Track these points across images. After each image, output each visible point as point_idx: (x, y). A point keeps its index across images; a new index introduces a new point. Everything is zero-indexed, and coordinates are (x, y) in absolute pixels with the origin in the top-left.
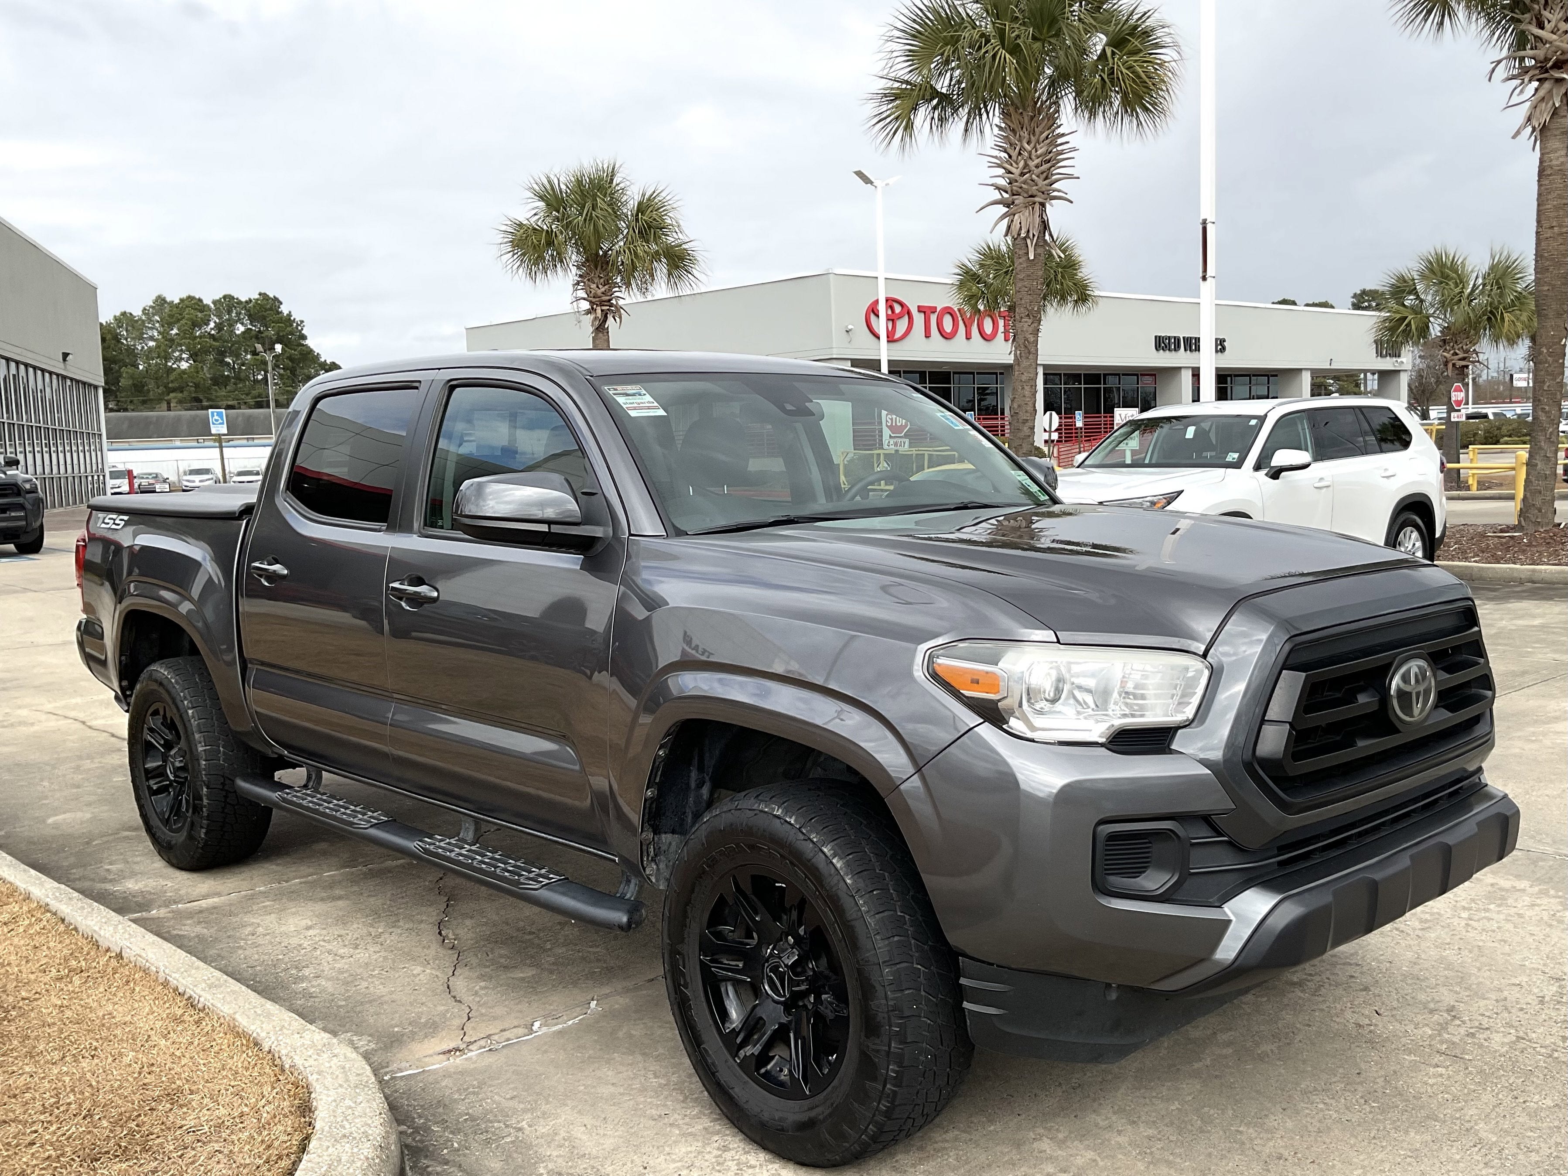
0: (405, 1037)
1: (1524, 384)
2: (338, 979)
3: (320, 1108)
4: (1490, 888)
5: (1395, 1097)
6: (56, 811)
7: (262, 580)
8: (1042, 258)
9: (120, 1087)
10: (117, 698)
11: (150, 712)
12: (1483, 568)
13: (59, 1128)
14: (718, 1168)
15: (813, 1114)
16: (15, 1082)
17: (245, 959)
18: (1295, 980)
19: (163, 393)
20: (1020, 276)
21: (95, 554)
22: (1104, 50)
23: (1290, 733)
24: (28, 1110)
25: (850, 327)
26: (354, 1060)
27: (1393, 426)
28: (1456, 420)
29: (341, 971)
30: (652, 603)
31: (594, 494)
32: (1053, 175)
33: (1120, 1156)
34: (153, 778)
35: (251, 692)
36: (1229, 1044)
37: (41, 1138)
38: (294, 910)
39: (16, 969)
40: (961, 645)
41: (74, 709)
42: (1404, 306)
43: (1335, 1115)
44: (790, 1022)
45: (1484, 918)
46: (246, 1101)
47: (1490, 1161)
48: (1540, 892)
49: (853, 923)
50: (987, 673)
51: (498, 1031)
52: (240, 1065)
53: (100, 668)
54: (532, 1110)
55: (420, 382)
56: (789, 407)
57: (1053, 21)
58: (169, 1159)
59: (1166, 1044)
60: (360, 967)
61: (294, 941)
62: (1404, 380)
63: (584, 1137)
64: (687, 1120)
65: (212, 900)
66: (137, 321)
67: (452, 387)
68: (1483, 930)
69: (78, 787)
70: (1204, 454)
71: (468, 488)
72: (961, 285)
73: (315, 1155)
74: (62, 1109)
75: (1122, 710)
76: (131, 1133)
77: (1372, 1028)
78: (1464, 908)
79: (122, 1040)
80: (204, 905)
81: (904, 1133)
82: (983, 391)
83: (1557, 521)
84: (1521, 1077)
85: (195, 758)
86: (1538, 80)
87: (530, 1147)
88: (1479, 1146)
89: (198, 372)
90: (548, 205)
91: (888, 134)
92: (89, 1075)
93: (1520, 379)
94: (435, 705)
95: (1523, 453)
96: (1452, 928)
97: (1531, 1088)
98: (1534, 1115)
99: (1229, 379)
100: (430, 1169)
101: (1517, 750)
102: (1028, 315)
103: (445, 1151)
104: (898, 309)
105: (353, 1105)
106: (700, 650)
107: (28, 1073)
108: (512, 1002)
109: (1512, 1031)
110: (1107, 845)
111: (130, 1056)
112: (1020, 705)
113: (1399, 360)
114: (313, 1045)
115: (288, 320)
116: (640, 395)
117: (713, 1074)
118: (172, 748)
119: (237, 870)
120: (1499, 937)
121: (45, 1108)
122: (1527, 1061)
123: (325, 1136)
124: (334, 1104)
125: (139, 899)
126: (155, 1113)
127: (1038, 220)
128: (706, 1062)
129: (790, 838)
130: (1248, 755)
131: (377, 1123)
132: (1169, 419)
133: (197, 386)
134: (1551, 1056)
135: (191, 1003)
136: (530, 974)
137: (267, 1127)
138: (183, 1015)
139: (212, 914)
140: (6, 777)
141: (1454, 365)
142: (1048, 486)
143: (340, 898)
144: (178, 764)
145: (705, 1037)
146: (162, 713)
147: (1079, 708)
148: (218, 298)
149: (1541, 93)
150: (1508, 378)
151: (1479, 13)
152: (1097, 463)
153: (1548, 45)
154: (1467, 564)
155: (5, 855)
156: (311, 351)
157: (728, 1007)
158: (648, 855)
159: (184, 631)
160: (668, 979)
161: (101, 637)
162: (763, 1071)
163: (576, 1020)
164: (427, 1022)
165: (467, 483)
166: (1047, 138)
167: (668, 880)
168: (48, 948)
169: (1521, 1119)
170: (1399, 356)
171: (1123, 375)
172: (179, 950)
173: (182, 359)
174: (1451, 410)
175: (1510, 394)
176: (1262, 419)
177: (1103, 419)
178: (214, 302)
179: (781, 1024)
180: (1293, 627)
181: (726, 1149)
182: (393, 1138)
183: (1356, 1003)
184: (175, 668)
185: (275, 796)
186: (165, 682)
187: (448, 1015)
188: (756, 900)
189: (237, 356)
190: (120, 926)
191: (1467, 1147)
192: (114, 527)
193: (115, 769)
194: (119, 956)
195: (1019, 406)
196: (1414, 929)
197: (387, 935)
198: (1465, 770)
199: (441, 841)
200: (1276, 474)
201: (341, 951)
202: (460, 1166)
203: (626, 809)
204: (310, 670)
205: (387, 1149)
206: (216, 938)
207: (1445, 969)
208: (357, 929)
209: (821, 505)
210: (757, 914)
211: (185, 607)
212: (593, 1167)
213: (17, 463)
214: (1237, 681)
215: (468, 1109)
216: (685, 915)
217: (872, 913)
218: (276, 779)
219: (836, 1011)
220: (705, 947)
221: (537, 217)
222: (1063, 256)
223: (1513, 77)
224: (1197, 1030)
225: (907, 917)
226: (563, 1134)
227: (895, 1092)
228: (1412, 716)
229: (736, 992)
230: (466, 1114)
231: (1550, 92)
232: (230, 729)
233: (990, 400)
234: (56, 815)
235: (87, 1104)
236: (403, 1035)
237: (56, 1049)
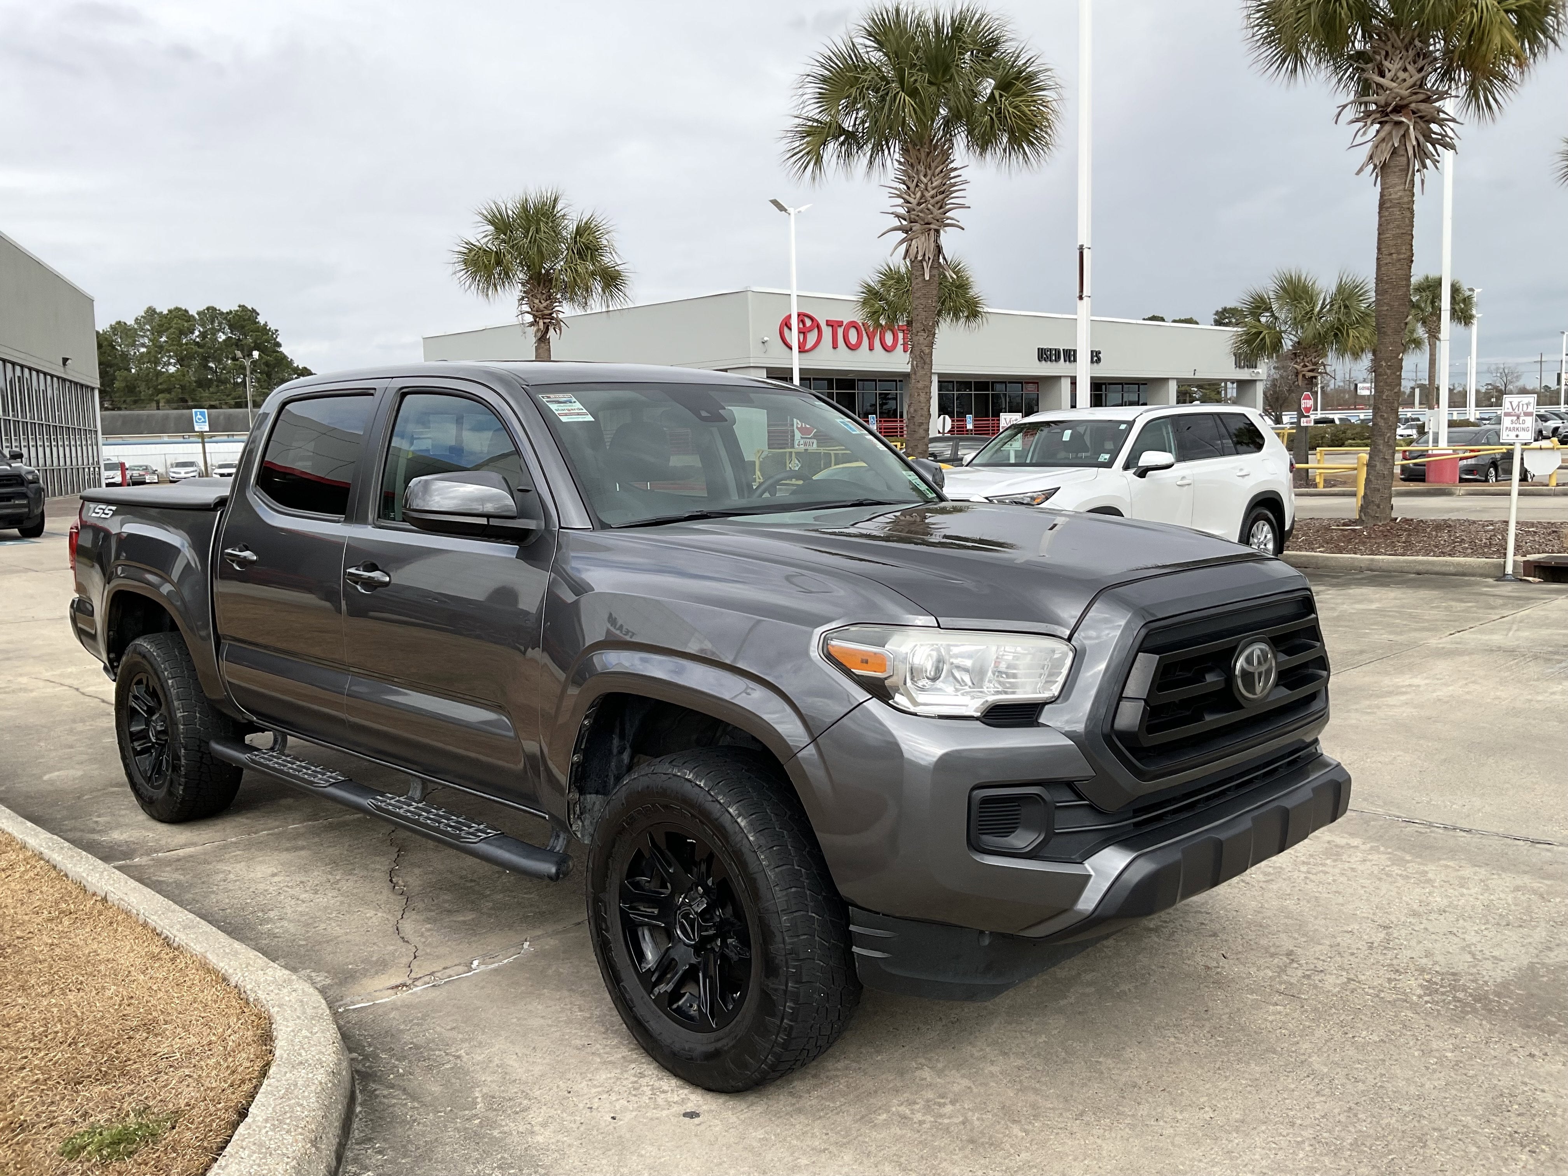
0: (358, 974)
1: (1367, 393)
2: (299, 921)
3: (280, 1037)
4: (1327, 845)
5: (1238, 1031)
6: (52, 769)
7: (234, 565)
8: (936, 279)
9: (103, 1017)
10: (105, 668)
11: (135, 680)
12: (1327, 558)
13: (47, 1054)
14: (634, 1093)
15: (719, 1045)
16: (8, 1013)
17: (217, 902)
18: (1152, 926)
19: (152, 395)
20: (918, 294)
21: (86, 540)
22: (992, 93)
23: (1144, 708)
24: (19, 1037)
25: (766, 339)
26: (311, 995)
27: (1249, 431)
28: (1305, 424)
29: (302, 914)
30: (580, 588)
31: (528, 491)
32: (946, 204)
33: (993, 1084)
34: (137, 740)
35: (224, 664)
36: (1090, 984)
37: (31, 1064)
38: (261, 859)
39: (12, 911)
40: (853, 629)
41: (69, 677)
42: (1259, 321)
43: (1184, 1048)
44: (699, 963)
45: (1322, 871)
46: (214, 1031)
47: (1322, 1090)
48: (1372, 848)
49: (754, 876)
50: (875, 654)
51: (441, 969)
52: (209, 999)
53: (91, 641)
54: (470, 1040)
55: (375, 389)
56: (704, 414)
57: (947, 68)
58: (145, 1082)
59: (1035, 984)
60: (320, 910)
61: (261, 887)
62: (1260, 388)
63: (516, 1065)
64: (608, 1049)
65: (188, 850)
66: (130, 330)
67: (403, 394)
68: (1320, 882)
69: (71, 747)
70: (1079, 455)
71: (417, 484)
72: (865, 303)
73: (273, 1080)
74: (49, 1037)
75: (995, 687)
76: (111, 1059)
77: (1219, 970)
78: (1304, 863)
79: (105, 975)
80: (181, 854)
81: (799, 1063)
82: (884, 397)
83: (1393, 515)
84: (1350, 1015)
85: (174, 723)
86: (1379, 123)
87: (467, 1073)
88: (1312, 1077)
89: (184, 376)
90: (496, 228)
91: (800, 167)
92: (74, 1007)
93: (1363, 388)
94: (387, 678)
95: (1364, 454)
96: (1293, 880)
97: (1359, 1025)
98: (1361, 1048)
99: (1104, 387)
100: (377, 1092)
101: (1354, 721)
102: (924, 330)
103: (392, 1076)
104: (808, 323)
105: (309, 1035)
106: (624, 629)
107: (20, 1004)
108: (454, 943)
109: (1344, 973)
110: (980, 808)
111: (112, 990)
112: (905, 683)
113: (1256, 371)
114: (275, 981)
115: (265, 330)
116: (571, 402)
117: (631, 1009)
118: (153, 714)
119: (211, 823)
120: (1334, 889)
121: (34, 1036)
122: (1356, 1000)
123: (284, 1063)
124: (292, 1034)
125: (124, 848)
126: (132, 1041)
127: (933, 245)
128: (625, 999)
129: (700, 800)
130: (1107, 729)
131: (331, 1051)
132: (1048, 424)
133: (183, 387)
134: (1378, 996)
135: (167, 942)
136: (470, 917)
137: (232, 1054)
138: (159, 953)
139: (188, 862)
140: (7, 737)
141: (1304, 376)
142: (936, 484)
143: (303, 848)
144: (159, 728)
145: (623, 975)
146: (145, 681)
147: (958, 686)
148: (202, 309)
149: (1382, 134)
150: (1352, 387)
151: (1328, 62)
152: (984, 462)
153: (1388, 92)
154: (1313, 553)
155: (3, 808)
156: (285, 357)
157: (645, 949)
158: (574, 814)
159: (165, 609)
160: (592, 923)
161: (92, 614)
162: (675, 1006)
163: (511, 959)
164: (377, 960)
165: (415, 480)
166: (942, 171)
167: (592, 836)
168: (41, 892)
169: (1350, 1053)
170: (1256, 367)
171: (1010, 383)
172: (157, 895)
173: (170, 364)
174: (1301, 415)
175: (1354, 401)
176: (1131, 424)
177: (991, 422)
178: (199, 313)
179: (691, 965)
180: (1148, 612)
181: (642, 1075)
182: (345, 1064)
183: (1206, 947)
184: (157, 642)
185: (244, 757)
186: (148, 655)
187: (397, 954)
188: (669, 854)
189: (219, 361)
190: (106, 873)
191: (1302, 1077)
192: (103, 516)
193: (105, 731)
194: (105, 900)
195: (915, 411)
196: (1259, 882)
197: (344, 882)
198: (1303, 741)
199: (392, 798)
200: (1142, 473)
201: (303, 896)
202: (405, 1090)
203: (555, 771)
204: (279, 645)
205: (339, 1074)
206: (191, 884)
207: (1286, 917)
208: (317, 876)
209: (735, 501)
210: (670, 866)
211: (166, 588)
212: (523, 1092)
213: (20, 456)
214: (1098, 661)
215: (412, 1038)
216: (607, 868)
217: (772, 867)
218: (246, 742)
219: (740, 954)
220: (624, 896)
221: (486, 239)
222: (955, 277)
223: (1357, 120)
224: (1063, 971)
225: (803, 870)
226: (496, 1061)
227: (791, 1027)
228: (1255, 694)
229: (652, 935)
230: (411, 1043)
231: (1390, 133)
232: (206, 697)
233: (891, 404)
234: (51, 772)
235: (73, 1033)
236: (356, 972)
237: (46, 983)
